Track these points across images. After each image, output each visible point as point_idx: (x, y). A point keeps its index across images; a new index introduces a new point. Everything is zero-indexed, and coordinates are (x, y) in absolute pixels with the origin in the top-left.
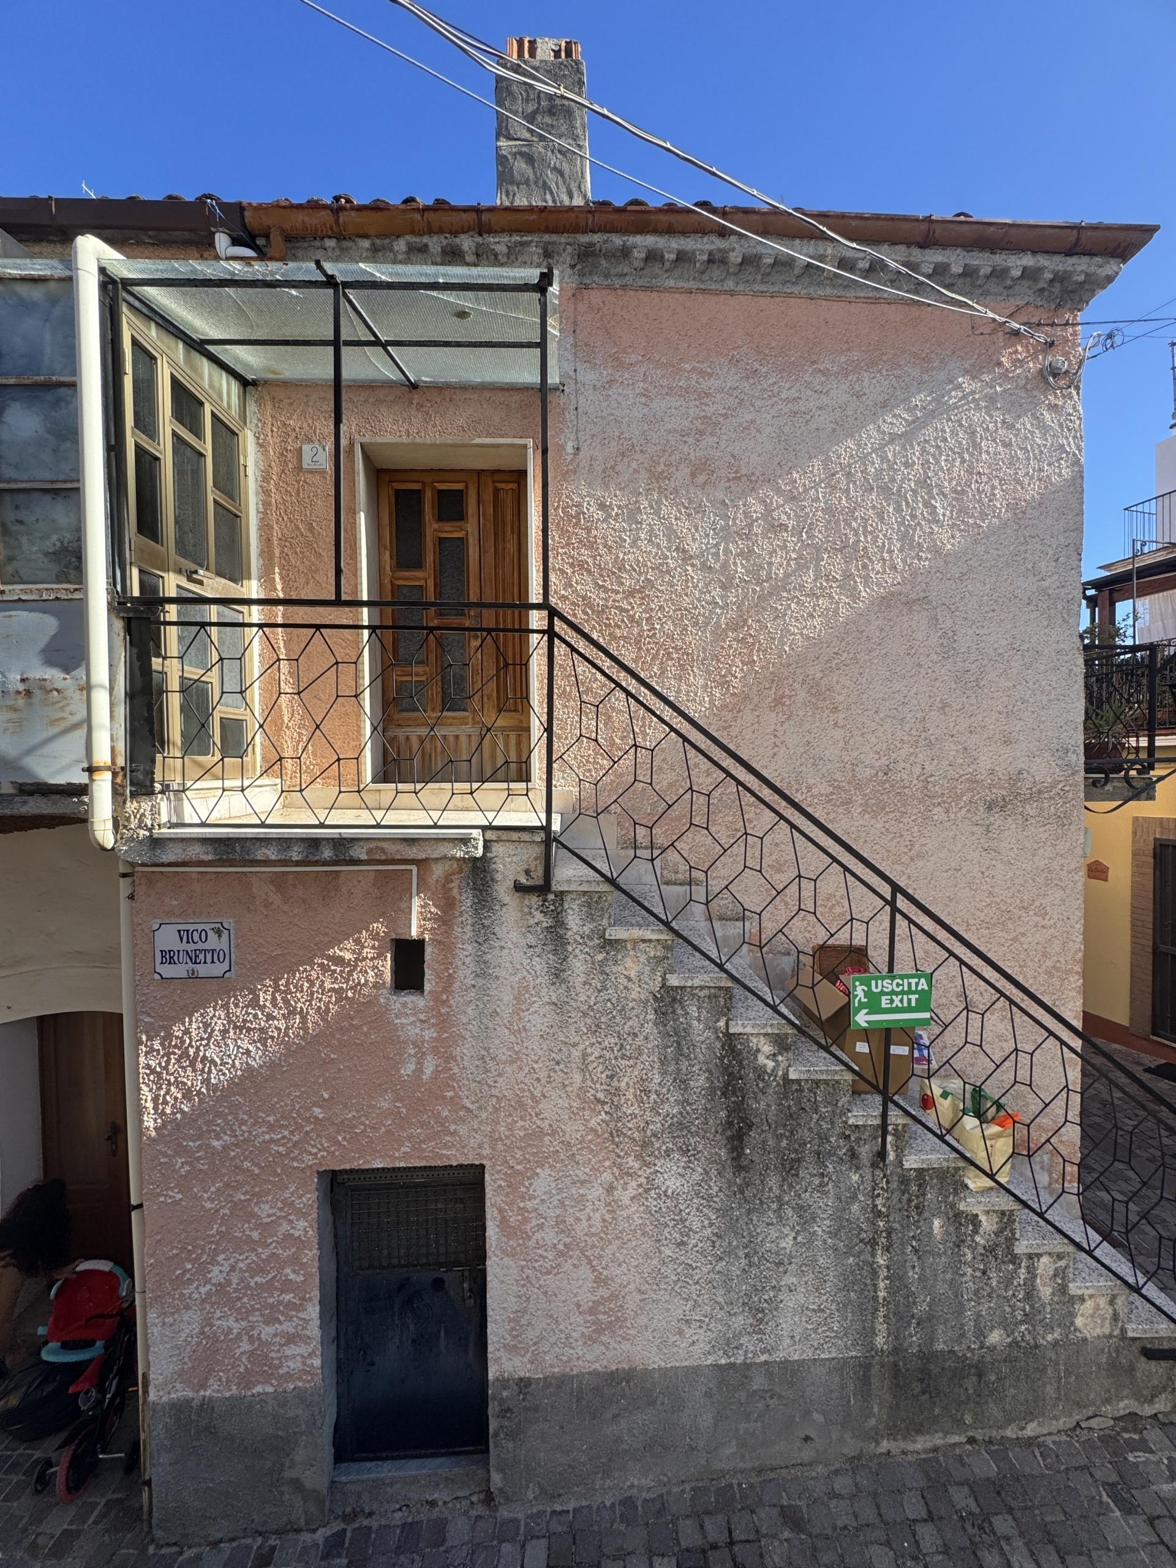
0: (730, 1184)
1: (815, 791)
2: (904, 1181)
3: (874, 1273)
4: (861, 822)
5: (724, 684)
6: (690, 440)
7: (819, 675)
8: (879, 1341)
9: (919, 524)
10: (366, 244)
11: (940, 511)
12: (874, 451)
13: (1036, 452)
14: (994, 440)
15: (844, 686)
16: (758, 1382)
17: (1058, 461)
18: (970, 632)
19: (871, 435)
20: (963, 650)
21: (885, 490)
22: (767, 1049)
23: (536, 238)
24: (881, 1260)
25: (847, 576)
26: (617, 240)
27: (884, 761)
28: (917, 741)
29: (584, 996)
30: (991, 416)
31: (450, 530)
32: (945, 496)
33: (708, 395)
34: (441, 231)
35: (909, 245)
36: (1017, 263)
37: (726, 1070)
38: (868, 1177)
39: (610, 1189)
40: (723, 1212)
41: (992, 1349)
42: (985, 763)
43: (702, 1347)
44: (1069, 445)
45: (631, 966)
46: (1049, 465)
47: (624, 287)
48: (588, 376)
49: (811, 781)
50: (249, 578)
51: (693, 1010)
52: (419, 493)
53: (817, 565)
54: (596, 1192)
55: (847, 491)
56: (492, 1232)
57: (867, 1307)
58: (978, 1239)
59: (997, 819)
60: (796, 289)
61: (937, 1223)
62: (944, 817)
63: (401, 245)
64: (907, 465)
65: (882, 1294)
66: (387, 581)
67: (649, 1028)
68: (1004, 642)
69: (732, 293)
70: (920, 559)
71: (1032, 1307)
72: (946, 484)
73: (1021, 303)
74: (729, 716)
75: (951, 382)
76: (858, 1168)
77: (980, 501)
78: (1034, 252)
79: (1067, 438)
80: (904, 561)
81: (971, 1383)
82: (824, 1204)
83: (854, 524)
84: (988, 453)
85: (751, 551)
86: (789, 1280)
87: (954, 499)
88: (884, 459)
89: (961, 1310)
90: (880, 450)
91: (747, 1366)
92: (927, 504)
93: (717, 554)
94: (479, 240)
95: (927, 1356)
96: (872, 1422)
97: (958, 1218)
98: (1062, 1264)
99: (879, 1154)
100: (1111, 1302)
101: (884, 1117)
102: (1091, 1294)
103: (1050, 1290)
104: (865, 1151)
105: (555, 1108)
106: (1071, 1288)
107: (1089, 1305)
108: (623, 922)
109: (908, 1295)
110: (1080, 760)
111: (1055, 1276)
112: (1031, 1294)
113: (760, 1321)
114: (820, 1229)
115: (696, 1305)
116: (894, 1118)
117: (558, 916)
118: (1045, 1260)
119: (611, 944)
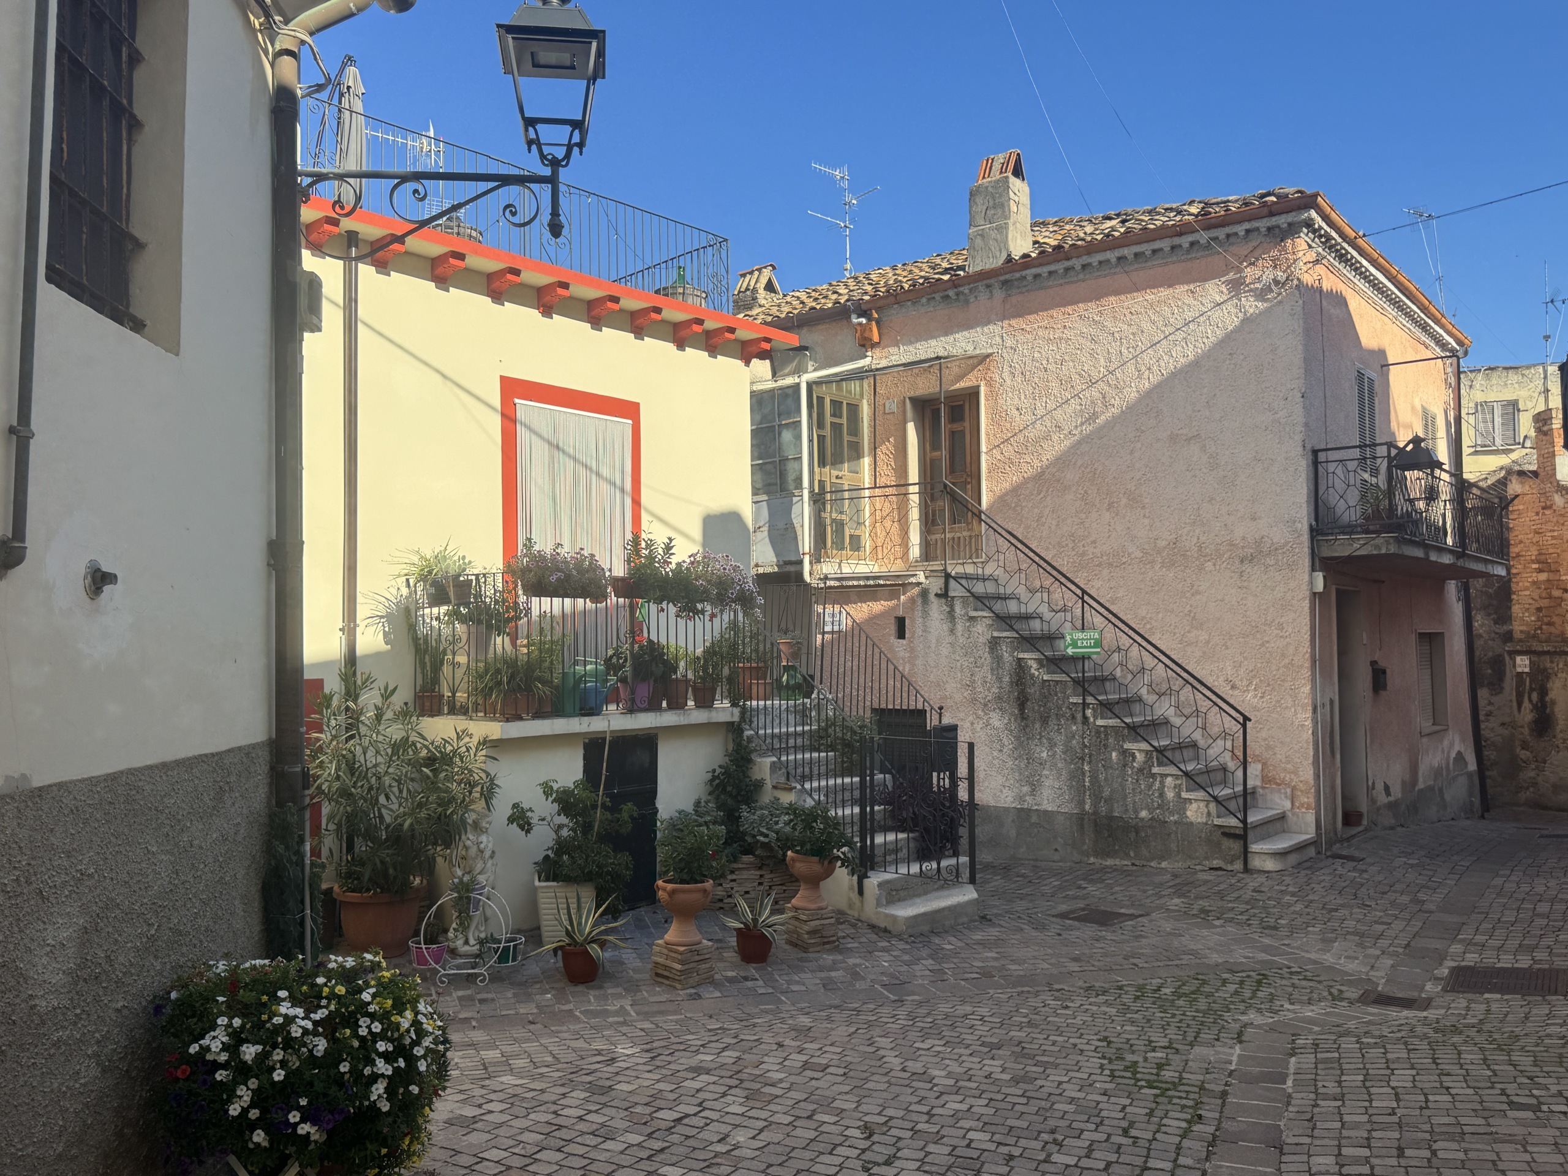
0: (1020, 725)
2: (1098, 732)
3: (1084, 774)
8: (1087, 807)
15: (1149, 493)
16: (1034, 819)
18: (1228, 452)
20: (1223, 464)
22: (1035, 666)
24: (1086, 768)
26: (1017, 275)
28: (1194, 523)
29: (962, 640)
31: (956, 427)
35: (1171, 237)
37: (1018, 674)
38: (1081, 728)
39: (972, 724)
40: (1017, 738)
41: (1142, 819)
42: (1239, 533)
43: (1010, 799)
45: (980, 628)
51: (1004, 647)
52: (939, 408)
57: (1081, 789)
58: (1135, 764)
59: (1247, 568)
61: (1114, 754)
62: (1212, 568)
65: (1087, 784)
67: (986, 654)
68: (1250, 456)
71: (1162, 801)
73: (1255, 244)
76: (1075, 724)
78: (1249, 220)
81: (1132, 835)
82: (1060, 739)
86: (1046, 772)
89: (1125, 797)
91: (1029, 810)
95: (1111, 818)
96: (1086, 847)
97: (1125, 753)
98: (1179, 782)
99: (1085, 718)
100: (1207, 806)
101: (1084, 699)
102: (1196, 800)
103: (1172, 795)
104: (1079, 716)
105: (951, 687)
106: (1184, 795)
107: (1194, 806)
108: (976, 610)
109: (1100, 786)
110: (1303, 527)
111: (1175, 787)
112: (1162, 795)
113: (1034, 790)
114: (1058, 750)
115: (1007, 779)
116: (1090, 700)
117: (952, 607)
118: (1169, 779)
119: (972, 619)
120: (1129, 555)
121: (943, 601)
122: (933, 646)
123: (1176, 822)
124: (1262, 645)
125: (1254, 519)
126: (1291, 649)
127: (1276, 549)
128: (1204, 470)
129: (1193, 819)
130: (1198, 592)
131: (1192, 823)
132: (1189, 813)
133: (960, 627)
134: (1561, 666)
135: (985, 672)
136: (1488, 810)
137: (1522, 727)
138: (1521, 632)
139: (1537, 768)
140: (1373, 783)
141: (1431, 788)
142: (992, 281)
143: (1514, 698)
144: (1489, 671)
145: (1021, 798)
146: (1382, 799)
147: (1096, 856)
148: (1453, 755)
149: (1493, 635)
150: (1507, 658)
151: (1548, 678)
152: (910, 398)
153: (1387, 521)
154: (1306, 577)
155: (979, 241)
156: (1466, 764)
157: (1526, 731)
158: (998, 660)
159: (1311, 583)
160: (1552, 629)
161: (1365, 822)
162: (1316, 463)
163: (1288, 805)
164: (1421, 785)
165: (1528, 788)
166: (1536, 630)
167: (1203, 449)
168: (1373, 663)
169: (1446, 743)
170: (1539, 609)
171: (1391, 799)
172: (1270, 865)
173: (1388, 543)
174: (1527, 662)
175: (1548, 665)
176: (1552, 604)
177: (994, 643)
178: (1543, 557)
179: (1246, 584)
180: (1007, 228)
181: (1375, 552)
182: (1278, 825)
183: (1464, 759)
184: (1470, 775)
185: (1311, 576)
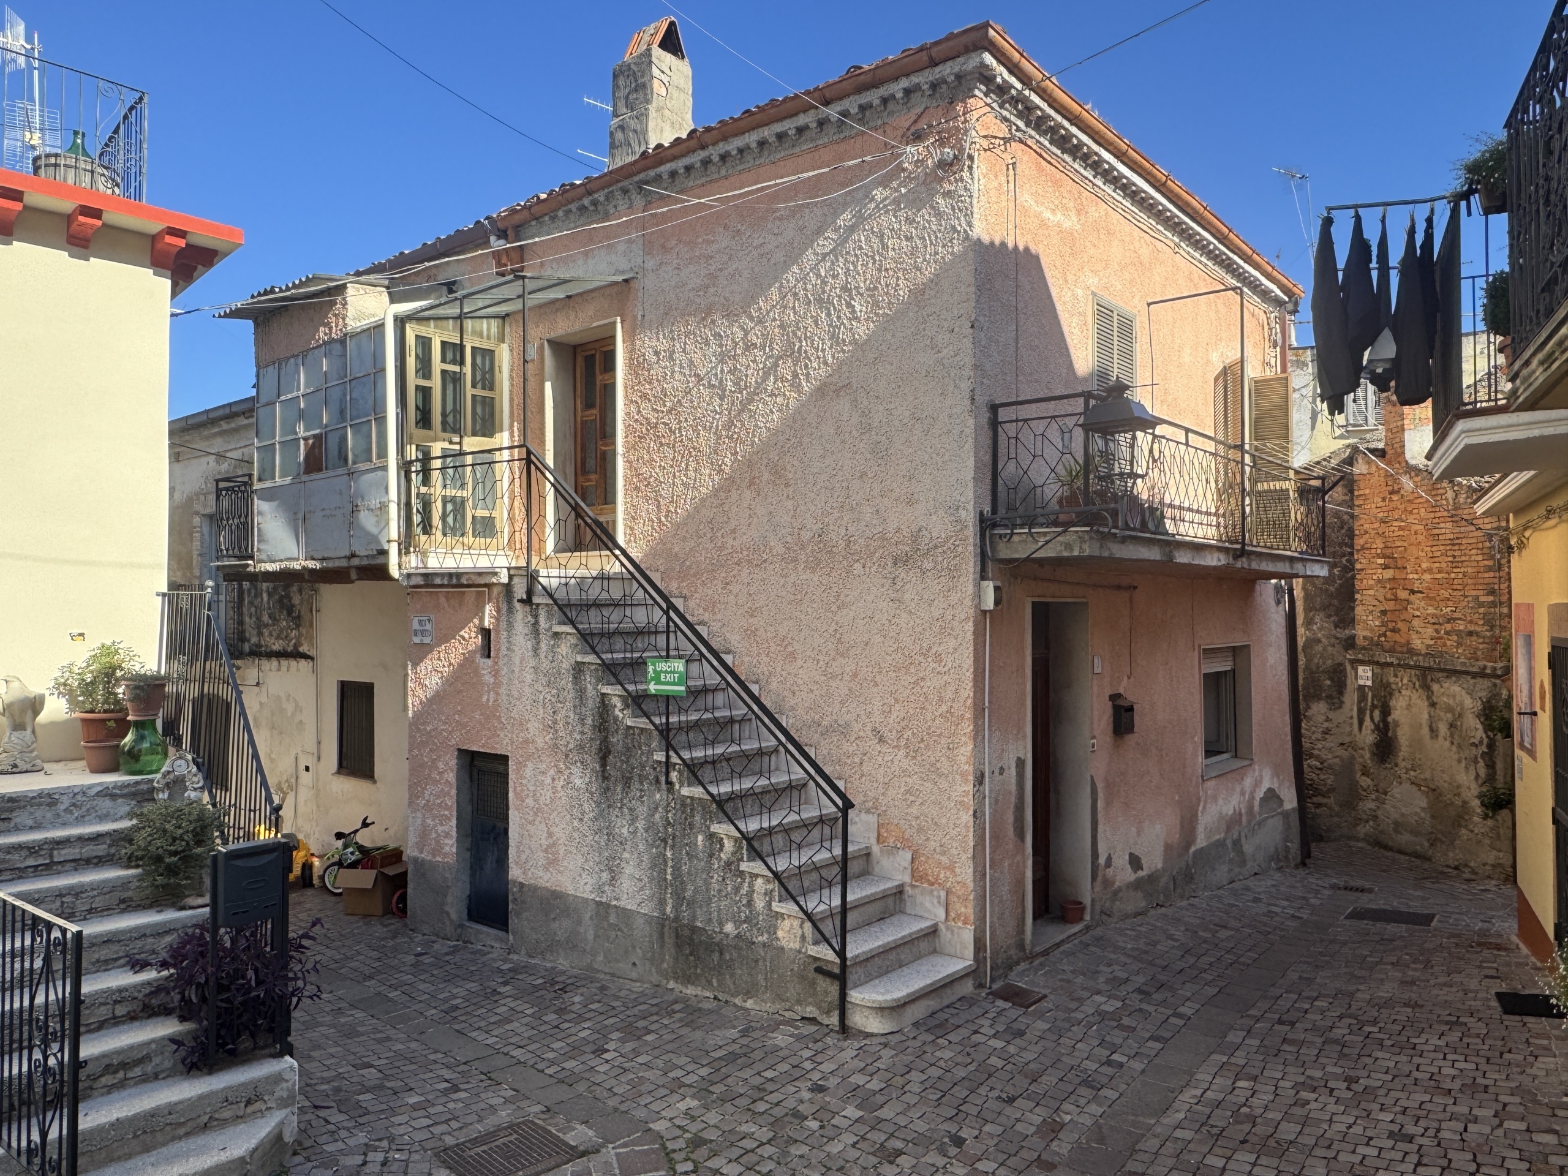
0: (601, 787)
2: (684, 805)
3: (666, 864)
8: (668, 909)
9: (843, 323)
10: (547, 218)
11: (858, 308)
16: (612, 919)
19: (809, 257)
20: (876, 424)
22: (619, 705)
23: (615, 188)
24: (669, 854)
25: (795, 375)
26: (652, 173)
27: (820, 525)
29: (546, 665)
37: (601, 716)
38: (665, 797)
39: (553, 780)
40: (598, 804)
41: (727, 935)
42: (893, 523)
43: (589, 888)
45: (564, 649)
48: (650, 264)
50: (501, 431)
51: (588, 676)
52: (593, 356)
53: (776, 371)
54: (549, 780)
56: (511, 795)
57: (662, 884)
58: (722, 855)
59: (901, 573)
61: (700, 838)
62: (862, 572)
65: (669, 877)
66: (579, 419)
67: (570, 686)
68: (907, 413)
71: (750, 912)
72: (862, 285)
76: (659, 790)
77: (887, 293)
80: (833, 356)
81: (716, 956)
82: (642, 810)
86: (626, 855)
89: (709, 901)
91: (608, 906)
92: (849, 305)
95: (694, 929)
96: (665, 965)
97: (711, 836)
98: (770, 887)
99: (669, 783)
100: (801, 927)
101: (668, 757)
102: (789, 916)
103: (762, 904)
104: (663, 779)
105: (534, 726)
106: (776, 906)
107: (787, 923)
108: (560, 623)
109: (682, 882)
110: (969, 516)
111: (766, 894)
112: (750, 903)
113: (613, 878)
114: (640, 825)
115: (586, 860)
116: (674, 759)
117: (536, 617)
118: (760, 881)
119: (556, 635)
120: (771, 549)
121: (528, 608)
122: (517, 670)
123: (764, 945)
124: (916, 683)
125: (910, 503)
126: (949, 693)
127: (936, 547)
128: (855, 433)
129: (784, 943)
130: (843, 606)
131: (783, 948)
132: (780, 934)
133: (543, 646)
134: (1405, 681)
135: (566, 711)
136: (1309, 857)
137: (1362, 749)
138: (1365, 638)
139: (1377, 799)
140: (1109, 859)
141: (1220, 844)
142: (626, 183)
143: (1355, 713)
144: (1328, 682)
145: (600, 890)
146: (1124, 874)
147: (676, 979)
148: (1260, 793)
149: (1333, 640)
150: (1349, 668)
151: (1391, 694)
152: (549, 341)
153: (1083, 508)
154: (970, 589)
155: (619, 135)
156: (1281, 802)
157: (1367, 755)
158: (581, 693)
159: (978, 596)
160: (1397, 637)
161: (1087, 917)
162: (995, 424)
163: (941, 914)
164: (1201, 842)
165: (1367, 821)
166: (1379, 636)
167: (854, 403)
168: (1115, 697)
169: (1248, 782)
170: (1384, 613)
171: (1141, 873)
172: (874, 1025)
173: (1082, 540)
174: (1370, 674)
175: (1392, 680)
176: (1398, 607)
177: (578, 669)
178: (1388, 552)
179: (898, 595)
180: (647, 115)
181: (1066, 554)
182: (924, 945)
183: (1278, 797)
184: (1286, 815)
185: (978, 586)
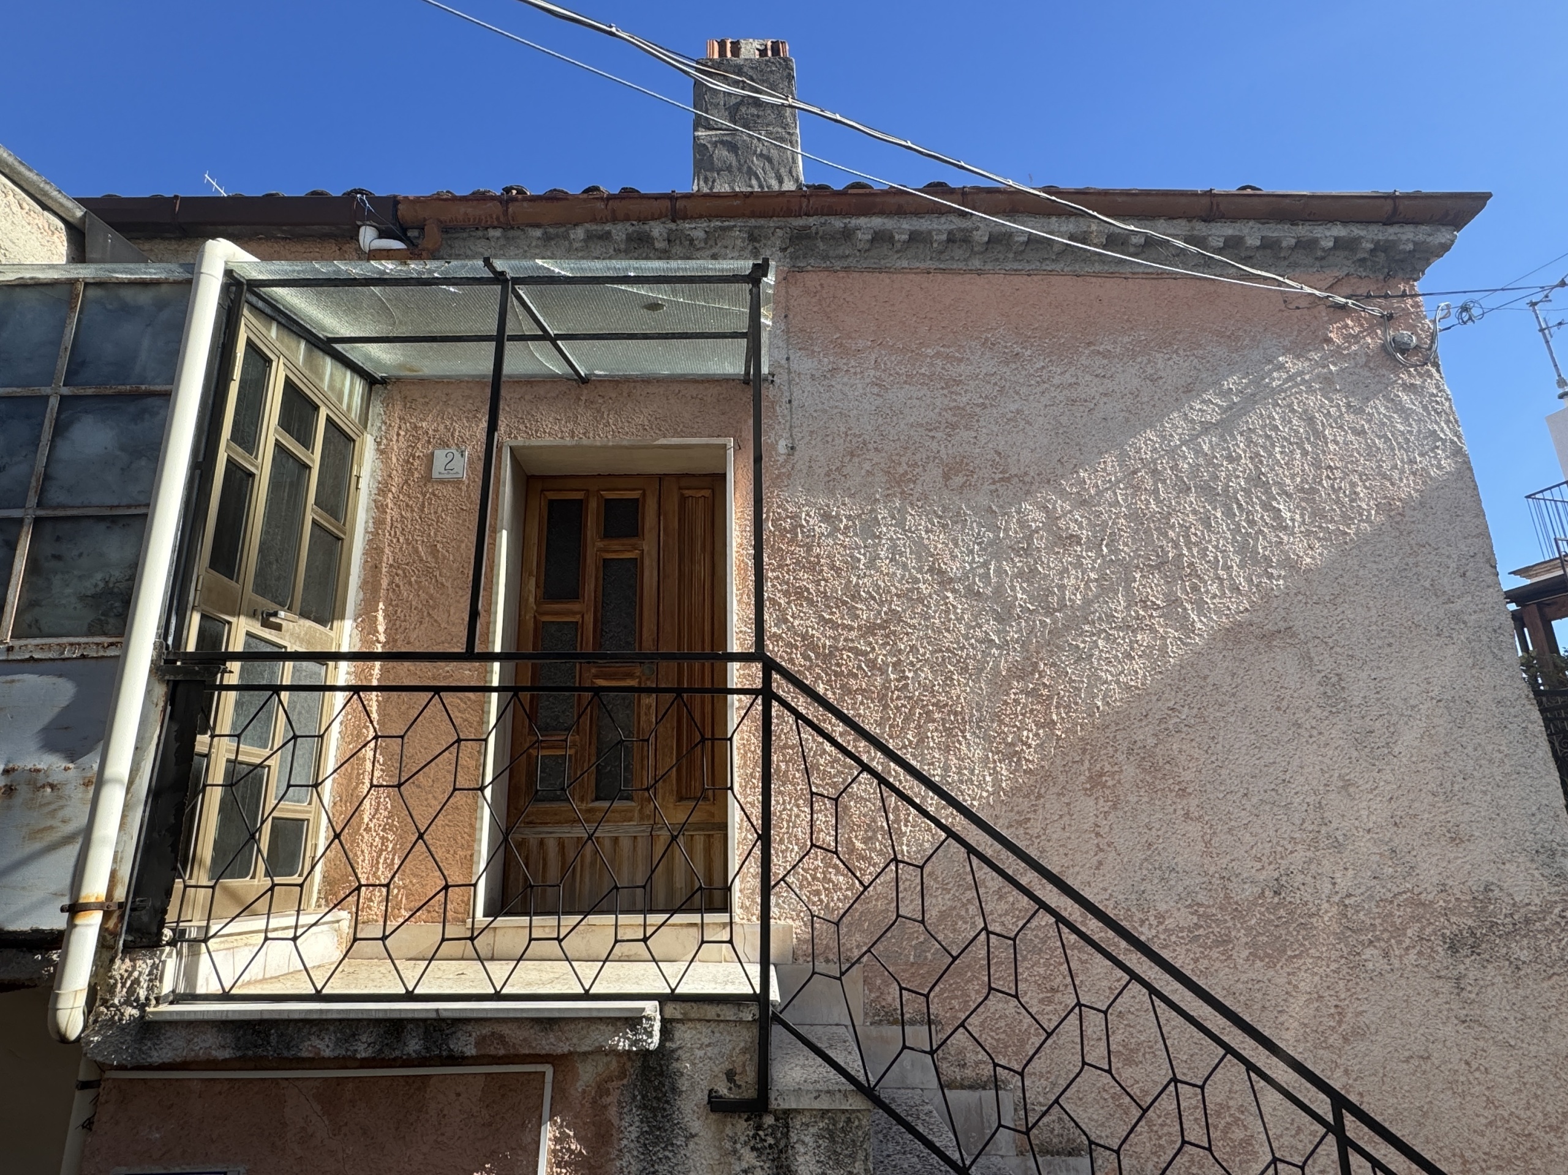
1: (1170, 922)
4: (1251, 975)
5: (1012, 755)
6: (939, 435)
7: (1151, 741)
9: (1261, 531)
10: (538, 233)
11: (1287, 515)
12: (1184, 443)
13: (1400, 440)
14: (1341, 427)
15: (1191, 758)
17: (1432, 450)
18: (1363, 675)
19: (1176, 425)
20: (1357, 701)
21: (1207, 491)
23: (740, 223)
25: (1173, 601)
26: (838, 223)
27: (1270, 873)
28: (1315, 840)
30: (1331, 400)
31: (620, 550)
32: (1289, 496)
33: (959, 383)
34: (627, 218)
35: (1190, 219)
36: (1327, 235)
42: (1429, 875)
44: (1442, 430)
46: (1422, 455)
47: (846, 269)
48: (804, 364)
49: (1162, 907)
50: (342, 617)
52: (580, 505)
53: (1128, 588)
55: (1156, 491)
59: (1470, 967)
60: (1058, 267)
62: (1382, 964)
63: (579, 233)
64: (1230, 459)
66: (529, 617)
68: (1415, 689)
69: (979, 272)
70: (1270, 577)
72: (1288, 481)
73: (1341, 274)
74: (1025, 804)
75: (1270, 362)
77: (1338, 501)
78: (1345, 222)
79: (1437, 423)
80: (1250, 581)
83: (1171, 534)
84: (1336, 442)
85: (1033, 571)
87: (1302, 499)
88: (1198, 452)
90: (1191, 441)
92: (1267, 506)
93: (986, 577)
94: (673, 226)
117: (778, 1154)
121: (742, 1127)
128: (1317, 712)
152: (512, 449)
155: (722, 154)
179: (1475, 1011)
